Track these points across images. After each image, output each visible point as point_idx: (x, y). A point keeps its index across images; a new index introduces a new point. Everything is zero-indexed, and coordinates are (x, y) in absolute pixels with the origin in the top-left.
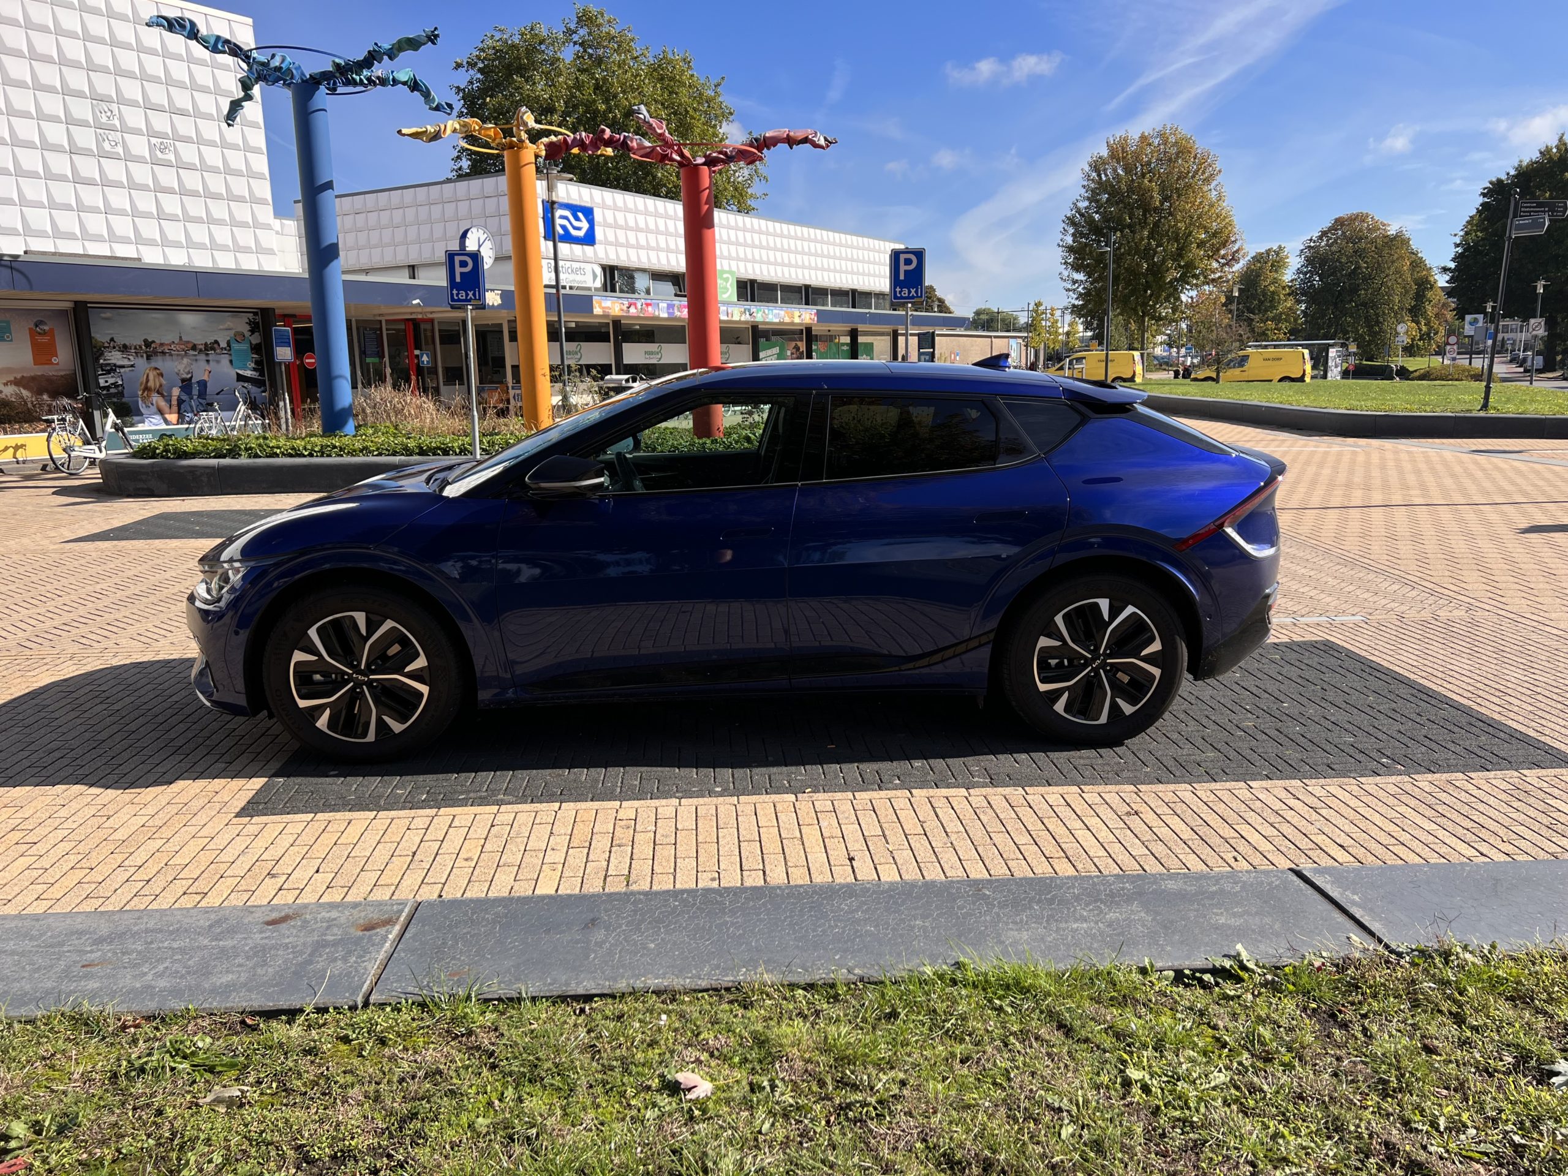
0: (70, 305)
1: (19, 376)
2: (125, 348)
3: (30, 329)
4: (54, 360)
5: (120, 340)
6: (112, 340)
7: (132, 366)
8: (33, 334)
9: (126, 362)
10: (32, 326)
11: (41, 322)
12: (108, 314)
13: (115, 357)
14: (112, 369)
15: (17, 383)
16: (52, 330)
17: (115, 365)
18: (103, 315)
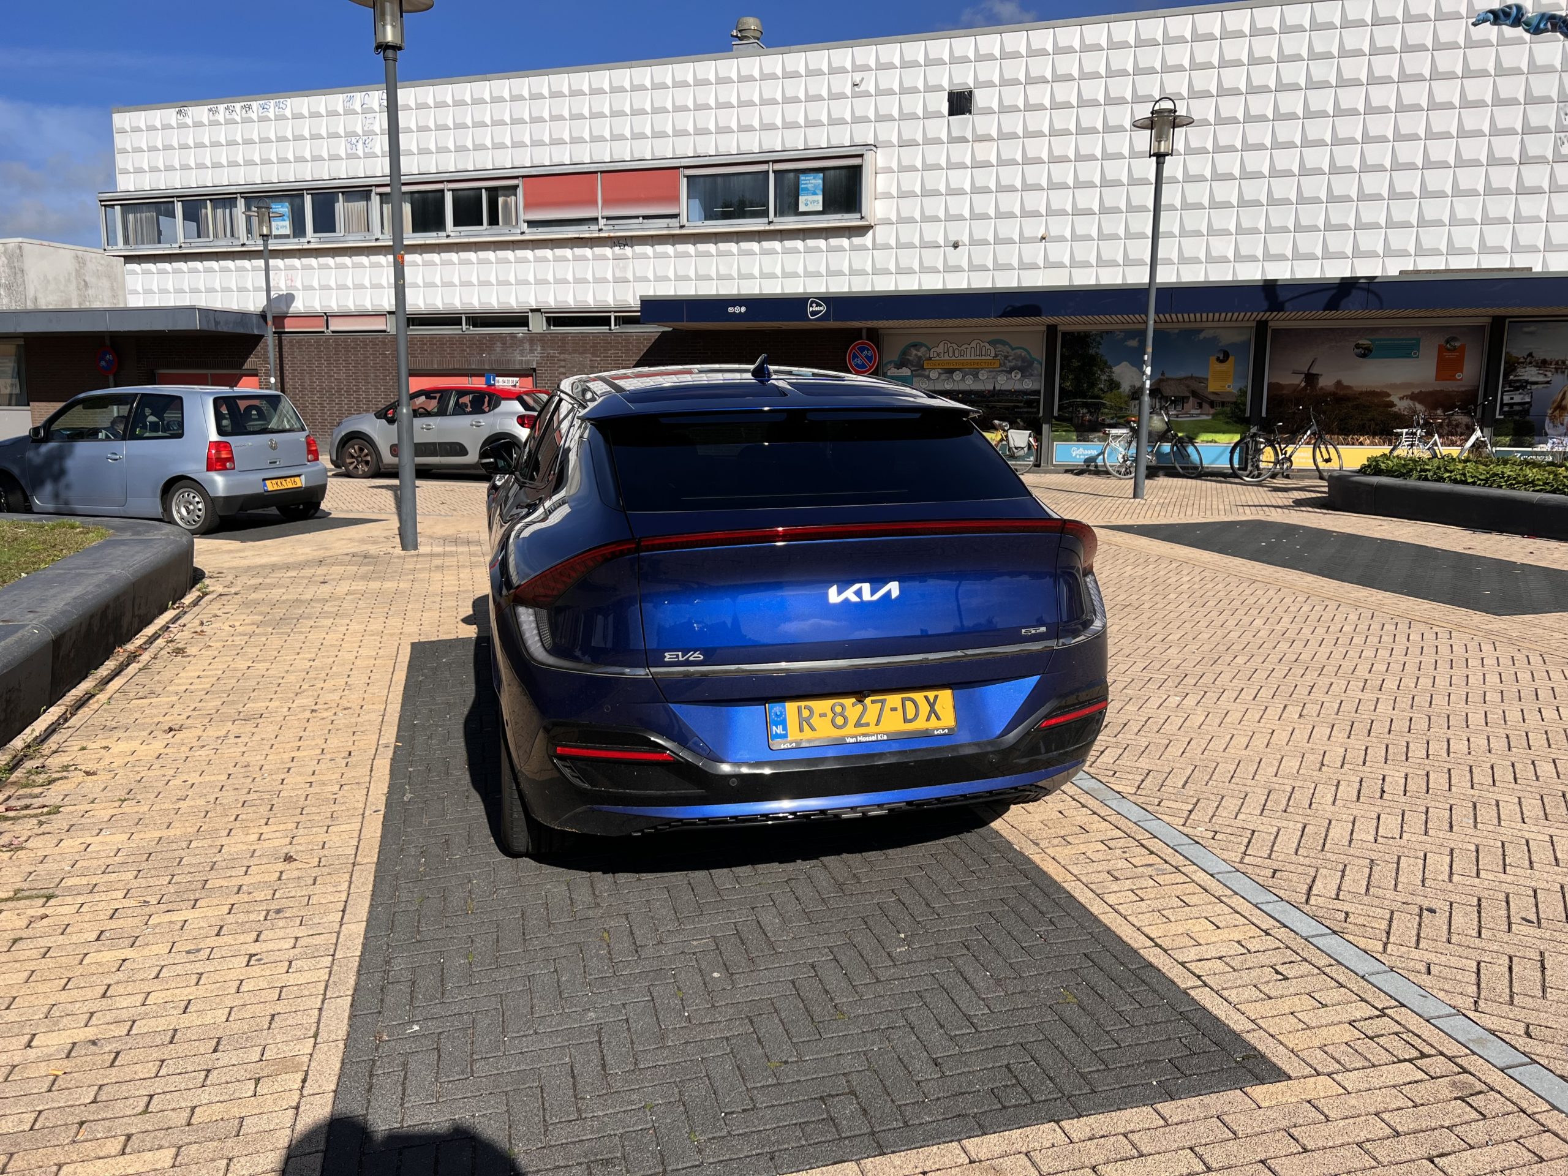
0: (1489, 320)
1: (1416, 391)
2: (1543, 364)
3: (1440, 346)
4: (1458, 376)
5: (1539, 355)
6: (1530, 355)
7: (1548, 382)
8: (1441, 349)
9: (1541, 379)
10: (1443, 342)
11: (1454, 339)
12: (1532, 328)
13: (1529, 373)
14: (1522, 386)
15: (1413, 397)
16: (1463, 347)
17: (1527, 382)
18: (1526, 330)
